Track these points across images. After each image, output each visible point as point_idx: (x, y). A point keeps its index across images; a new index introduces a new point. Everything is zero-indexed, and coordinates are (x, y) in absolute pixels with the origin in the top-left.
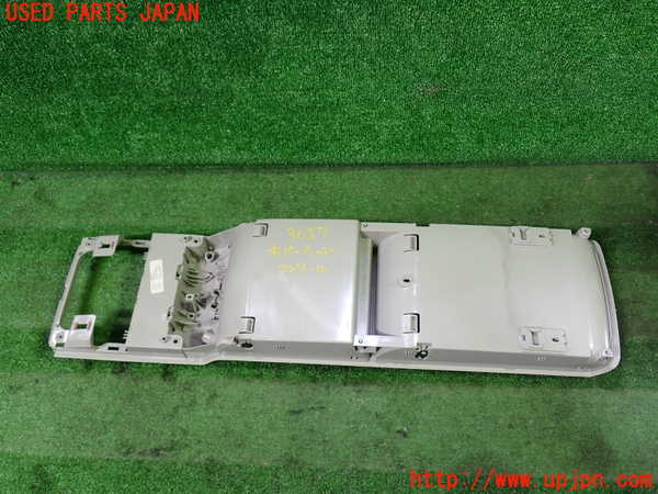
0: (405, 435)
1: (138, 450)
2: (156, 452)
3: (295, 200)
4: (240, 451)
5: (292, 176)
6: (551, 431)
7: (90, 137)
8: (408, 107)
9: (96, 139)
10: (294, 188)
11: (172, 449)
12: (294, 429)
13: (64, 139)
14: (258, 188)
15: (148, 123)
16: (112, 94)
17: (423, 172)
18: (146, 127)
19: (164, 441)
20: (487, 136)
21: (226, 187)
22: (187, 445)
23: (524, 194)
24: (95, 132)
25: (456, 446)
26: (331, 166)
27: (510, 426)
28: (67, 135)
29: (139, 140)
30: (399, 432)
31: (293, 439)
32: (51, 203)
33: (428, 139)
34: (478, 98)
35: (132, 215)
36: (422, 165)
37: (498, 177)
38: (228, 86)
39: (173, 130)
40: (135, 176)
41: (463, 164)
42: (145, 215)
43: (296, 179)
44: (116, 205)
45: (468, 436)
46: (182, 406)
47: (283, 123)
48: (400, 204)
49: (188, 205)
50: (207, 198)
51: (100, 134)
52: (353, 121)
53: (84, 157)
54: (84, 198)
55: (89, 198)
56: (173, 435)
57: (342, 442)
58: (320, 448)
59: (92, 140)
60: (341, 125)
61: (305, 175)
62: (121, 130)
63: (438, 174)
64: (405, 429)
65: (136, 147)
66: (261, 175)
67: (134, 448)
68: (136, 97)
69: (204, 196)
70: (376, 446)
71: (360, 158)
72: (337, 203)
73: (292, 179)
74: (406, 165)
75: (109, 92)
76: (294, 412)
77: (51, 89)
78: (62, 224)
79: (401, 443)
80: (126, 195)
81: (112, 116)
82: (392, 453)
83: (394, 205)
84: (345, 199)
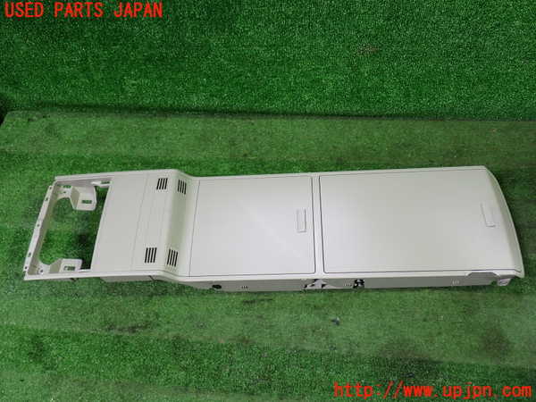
0: (338, 323)
1: (118, 327)
2: (133, 329)
3: (255, 140)
4: (202, 330)
5: (253, 121)
6: (458, 325)
7: (93, 81)
8: (350, 64)
9: (98, 83)
10: (254, 131)
11: (146, 327)
12: (246, 315)
13: (73, 82)
14: (225, 130)
15: (141, 71)
16: (115, 45)
17: (360, 122)
18: (139, 74)
19: (139, 321)
20: (413, 91)
21: (200, 128)
22: (158, 325)
23: (440, 141)
24: (98, 77)
25: (380, 334)
26: (285, 114)
27: (425, 320)
28: (76, 78)
29: (133, 85)
30: (333, 321)
31: (245, 323)
32: (59, 136)
33: (365, 92)
34: (407, 58)
35: (122, 147)
36: (359, 116)
37: (420, 128)
38: (207, 41)
39: (160, 77)
40: (126, 117)
41: (392, 116)
42: (134, 147)
43: (256, 125)
44: (110, 139)
45: (390, 327)
46: (156, 295)
47: (249, 75)
48: (339, 145)
49: (168, 141)
50: (184, 136)
51: (102, 78)
52: (304, 75)
53: (88, 98)
54: (85, 133)
55: (89, 133)
56: (148, 316)
57: (286, 327)
58: (268, 331)
59: (95, 83)
60: (295, 77)
61: (264, 122)
62: (119, 76)
63: (372, 123)
64: (338, 319)
65: (130, 91)
66: (228, 120)
67: (115, 326)
68: (133, 47)
69: (181, 134)
70: (314, 331)
71: (309, 108)
72: (289, 143)
73: (253, 124)
74: (346, 116)
75: (112, 43)
76: (247, 302)
77: (66, 37)
78: (66, 152)
79: (334, 330)
80: (118, 132)
81: (113, 63)
82: (327, 338)
83: (334, 147)
84: (295, 141)
